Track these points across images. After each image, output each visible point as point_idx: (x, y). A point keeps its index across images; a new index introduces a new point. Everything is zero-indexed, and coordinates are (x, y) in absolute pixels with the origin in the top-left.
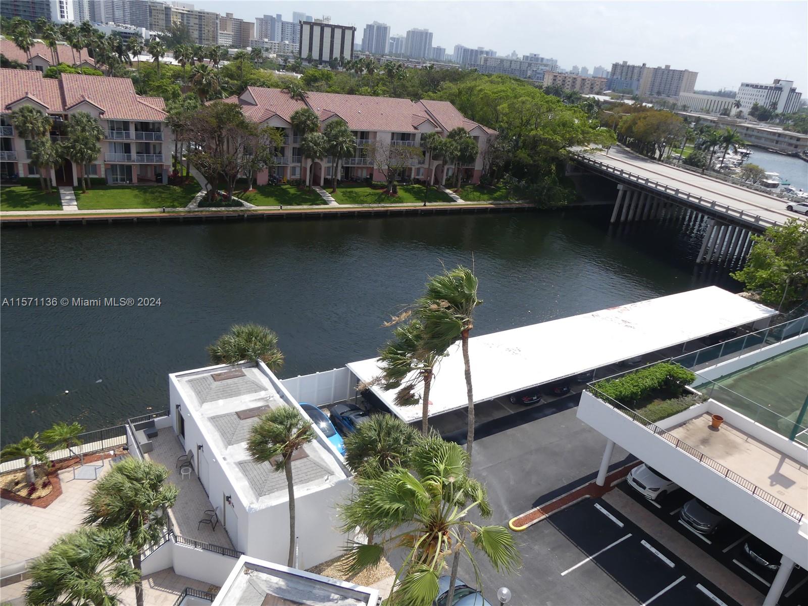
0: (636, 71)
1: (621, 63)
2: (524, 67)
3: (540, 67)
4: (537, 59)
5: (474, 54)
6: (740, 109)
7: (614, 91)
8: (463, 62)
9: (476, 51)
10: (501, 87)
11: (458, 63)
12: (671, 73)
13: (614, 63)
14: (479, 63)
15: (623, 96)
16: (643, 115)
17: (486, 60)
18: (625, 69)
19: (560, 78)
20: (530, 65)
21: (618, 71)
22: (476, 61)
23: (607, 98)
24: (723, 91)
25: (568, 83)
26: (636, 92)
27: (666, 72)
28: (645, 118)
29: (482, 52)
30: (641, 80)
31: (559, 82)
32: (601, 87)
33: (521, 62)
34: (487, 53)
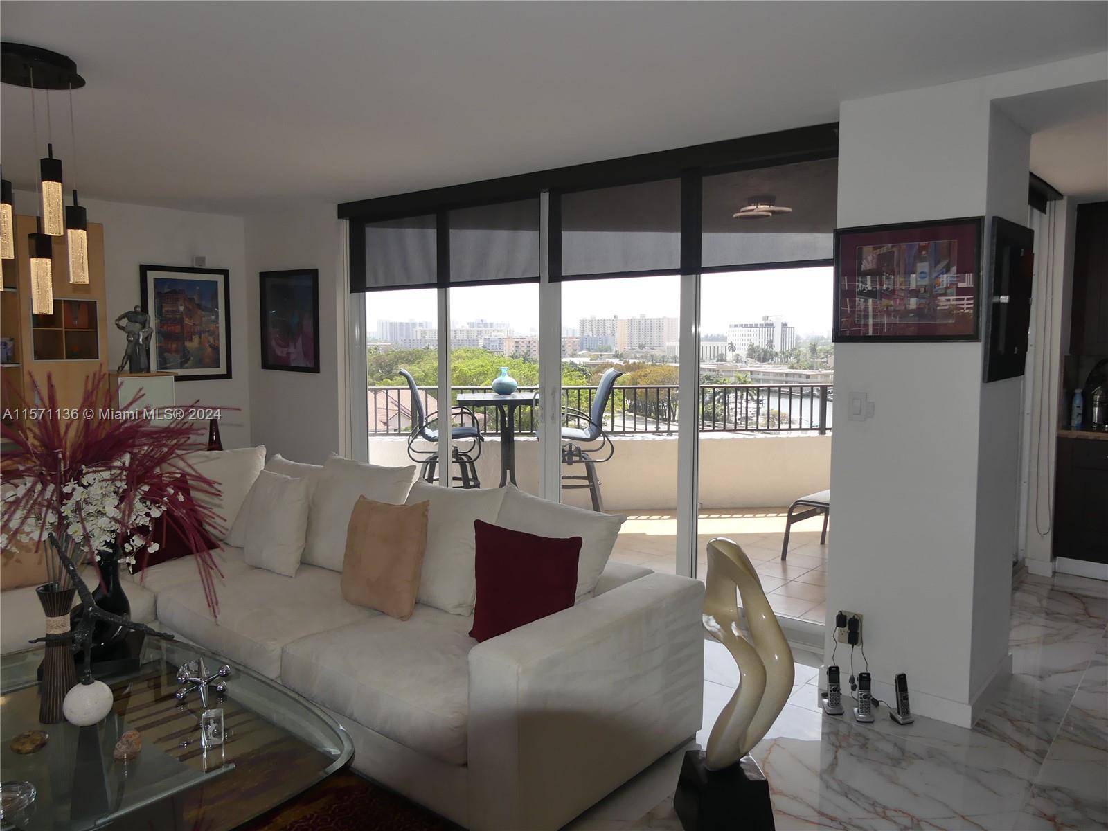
0: (608, 325)
1: (589, 318)
2: (473, 336)
3: (494, 334)
4: (486, 325)
5: (405, 327)
6: (737, 352)
7: (589, 350)
8: (391, 339)
9: (407, 324)
10: (476, 362)
11: (386, 341)
12: (648, 322)
13: (582, 319)
14: (415, 338)
15: (601, 355)
16: (643, 374)
17: (423, 333)
18: (595, 324)
19: (523, 344)
20: (480, 333)
21: (588, 327)
22: (408, 336)
23: (587, 360)
24: (709, 335)
25: (534, 348)
26: (615, 349)
27: (643, 322)
28: (646, 376)
29: (414, 325)
30: (616, 334)
31: (523, 349)
32: (575, 348)
33: (468, 331)
34: (421, 325)
